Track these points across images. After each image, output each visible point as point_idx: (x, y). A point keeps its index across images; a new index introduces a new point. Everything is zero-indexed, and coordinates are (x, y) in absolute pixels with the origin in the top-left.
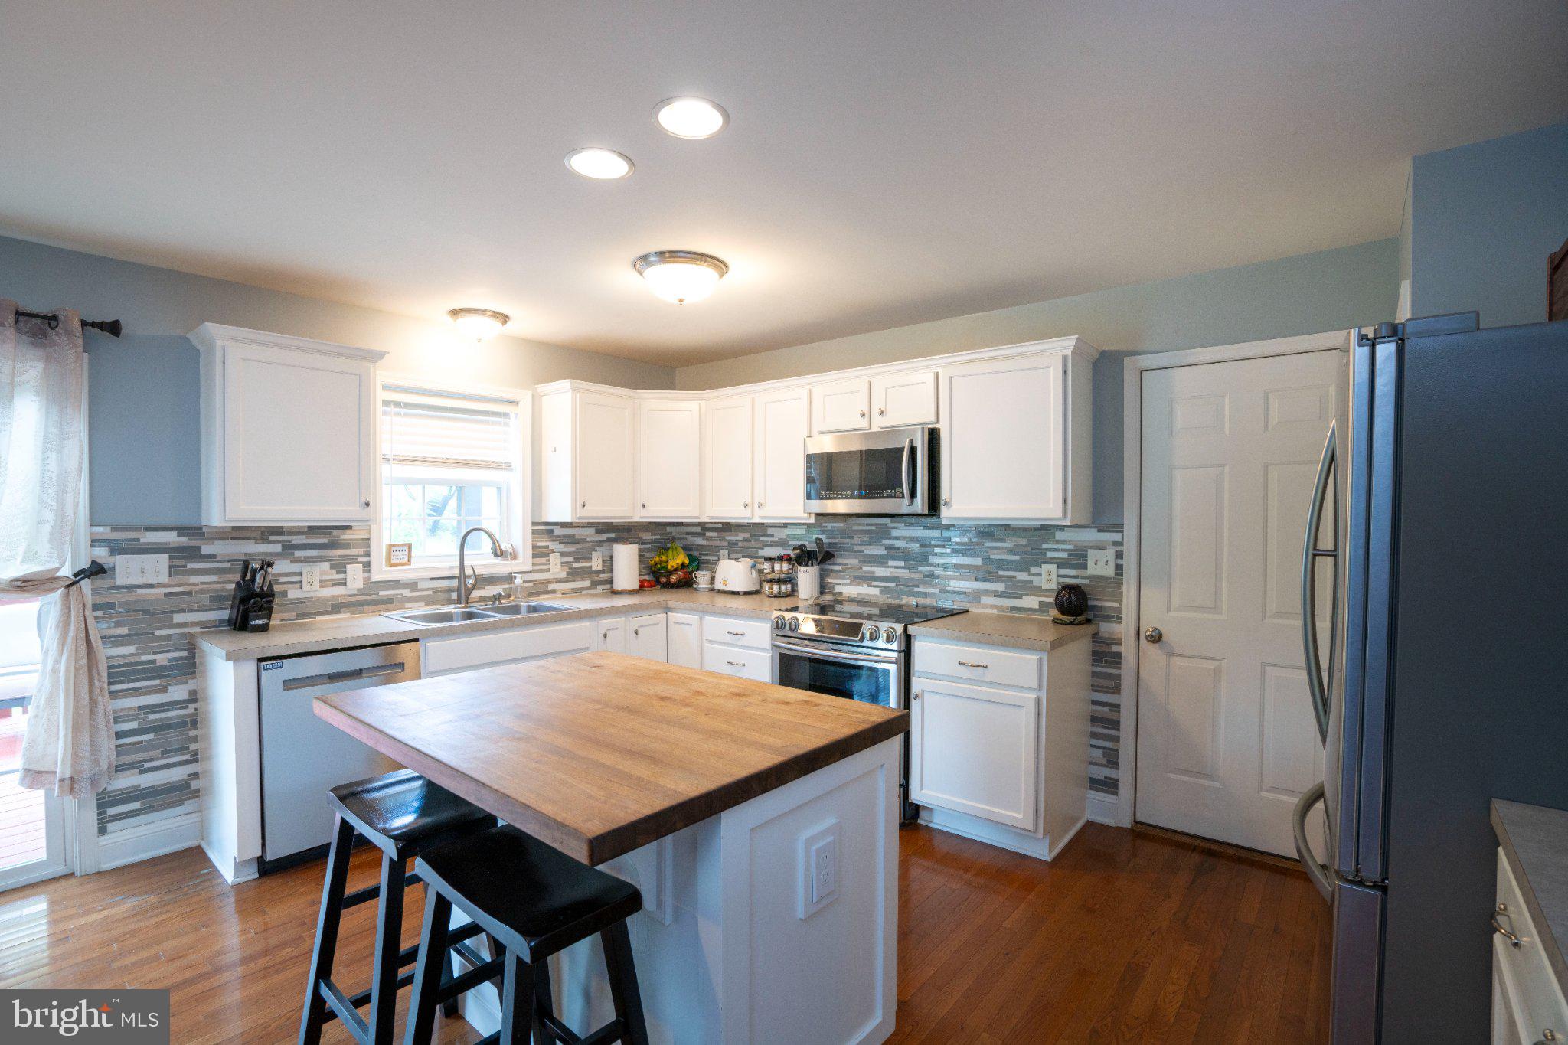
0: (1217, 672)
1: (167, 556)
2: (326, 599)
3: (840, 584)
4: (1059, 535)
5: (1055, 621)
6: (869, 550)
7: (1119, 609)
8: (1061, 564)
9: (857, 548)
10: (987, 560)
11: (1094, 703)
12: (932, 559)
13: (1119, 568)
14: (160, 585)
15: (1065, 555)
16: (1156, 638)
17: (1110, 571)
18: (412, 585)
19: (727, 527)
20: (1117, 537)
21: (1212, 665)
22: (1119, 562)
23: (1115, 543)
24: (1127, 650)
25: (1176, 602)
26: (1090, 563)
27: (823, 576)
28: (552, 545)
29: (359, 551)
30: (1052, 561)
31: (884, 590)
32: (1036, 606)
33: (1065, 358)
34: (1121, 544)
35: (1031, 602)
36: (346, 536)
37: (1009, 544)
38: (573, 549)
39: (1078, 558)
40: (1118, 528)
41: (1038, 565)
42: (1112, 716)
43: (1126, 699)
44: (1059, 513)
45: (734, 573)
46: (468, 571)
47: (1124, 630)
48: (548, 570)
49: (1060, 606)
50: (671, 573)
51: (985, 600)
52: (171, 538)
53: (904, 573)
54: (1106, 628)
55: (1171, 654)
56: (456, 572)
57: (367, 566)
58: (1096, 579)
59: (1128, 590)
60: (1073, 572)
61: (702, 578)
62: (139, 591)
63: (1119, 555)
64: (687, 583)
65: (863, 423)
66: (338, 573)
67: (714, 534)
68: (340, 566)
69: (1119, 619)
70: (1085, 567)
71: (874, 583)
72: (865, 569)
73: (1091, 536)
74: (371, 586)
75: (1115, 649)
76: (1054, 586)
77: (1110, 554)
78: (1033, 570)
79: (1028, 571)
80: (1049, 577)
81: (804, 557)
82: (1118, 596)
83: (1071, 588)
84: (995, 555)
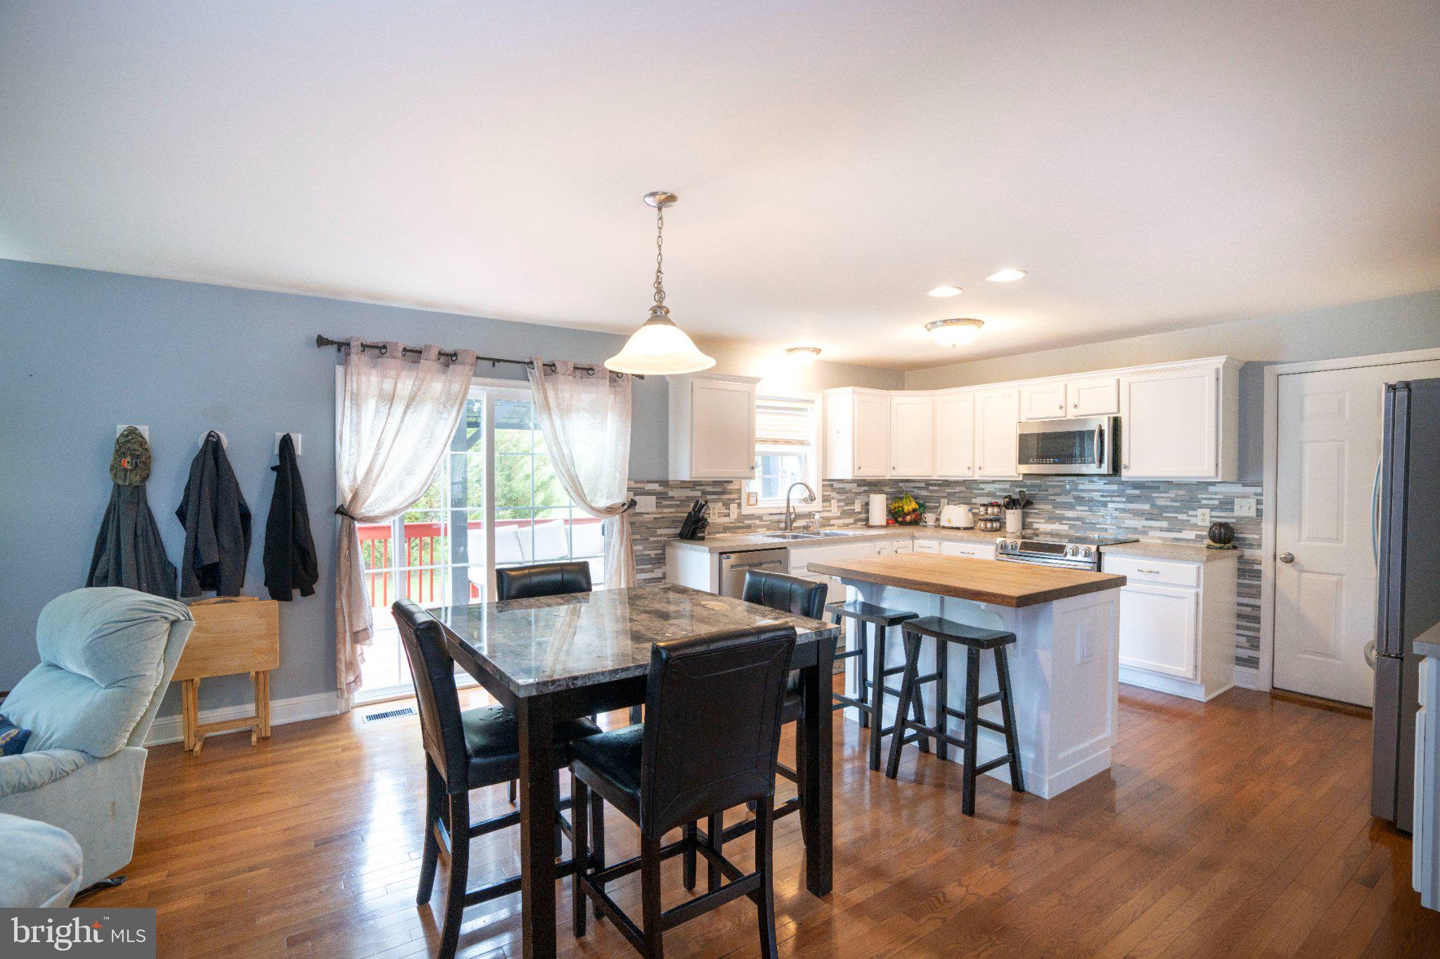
0: (1338, 585)
1: (655, 497)
2: (720, 525)
3: (1037, 522)
4: (1211, 489)
5: (1209, 547)
6: (1059, 499)
7: (1260, 539)
8: (1213, 508)
9: (1050, 497)
10: (1153, 506)
11: (1239, 604)
12: (1111, 505)
13: (1259, 512)
14: (652, 513)
15: (1216, 502)
16: (1290, 560)
17: (1253, 513)
18: (760, 518)
19: (946, 483)
20: (1258, 490)
21: (1335, 578)
22: (1260, 507)
23: (1256, 494)
24: (1266, 568)
25: (1305, 533)
26: (1236, 508)
27: (1025, 516)
28: (834, 494)
29: (735, 496)
30: (1206, 506)
31: (1072, 527)
32: (1193, 537)
33: (1217, 370)
34: (1261, 494)
35: (1189, 534)
36: (730, 487)
37: (1172, 494)
38: (844, 497)
39: (1227, 504)
40: (1260, 484)
41: (1195, 509)
42: (1254, 614)
43: (1265, 602)
44: (1212, 473)
45: (955, 514)
46: (791, 510)
47: (1263, 555)
48: (830, 511)
49: (1213, 537)
50: (907, 515)
51: (1152, 533)
52: (656, 487)
53: (1088, 515)
54: (1248, 553)
55: (1302, 571)
56: (784, 511)
57: (739, 504)
58: (1240, 519)
59: (1267, 527)
60: (1222, 514)
61: (930, 518)
62: (645, 516)
64: (917, 521)
65: (1061, 413)
66: (726, 509)
67: (936, 488)
68: (727, 506)
69: (1259, 546)
70: (1232, 510)
71: (1064, 522)
72: (1057, 512)
73: (1238, 489)
74: (742, 517)
75: (1256, 567)
76: (1208, 524)
77: (1253, 502)
78: (1191, 513)
79: (1187, 513)
80: (1203, 518)
81: (1012, 503)
82: (1259, 531)
83: (1221, 525)
84: (1160, 502)
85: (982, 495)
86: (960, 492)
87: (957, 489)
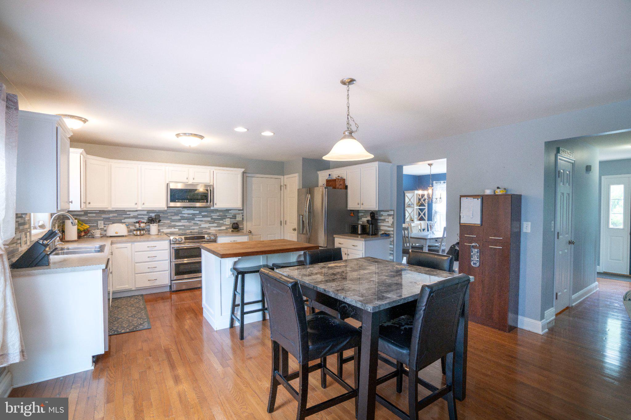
3: (163, 229)
4: (230, 212)
5: (232, 231)
6: (174, 218)
7: (243, 227)
8: (231, 218)
9: (169, 217)
10: (212, 219)
12: (196, 219)
13: (243, 218)
15: (231, 216)
16: (250, 232)
17: (241, 219)
21: (259, 236)
22: (243, 217)
23: (242, 213)
25: (253, 224)
26: (237, 218)
27: (158, 226)
29: (29, 225)
30: (229, 218)
31: (180, 229)
32: (225, 229)
33: (241, 173)
34: (243, 213)
37: (218, 214)
39: (234, 217)
41: (225, 219)
47: (244, 231)
49: (232, 228)
51: (212, 229)
53: (187, 224)
55: (253, 235)
58: (238, 221)
59: (245, 223)
60: (233, 220)
61: (97, 233)
63: (243, 216)
69: (243, 229)
71: (176, 228)
72: (172, 223)
73: (237, 211)
76: (229, 224)
77: (241, 215)
78: (224, 220)
79: (223, 220)
80: (228, 222)
81: (151, 221)
82: (243, 224)
83: (234, 223)
84: (214, 217)
85: (129, 218)
86: (114, 217)
87: (111, 215)
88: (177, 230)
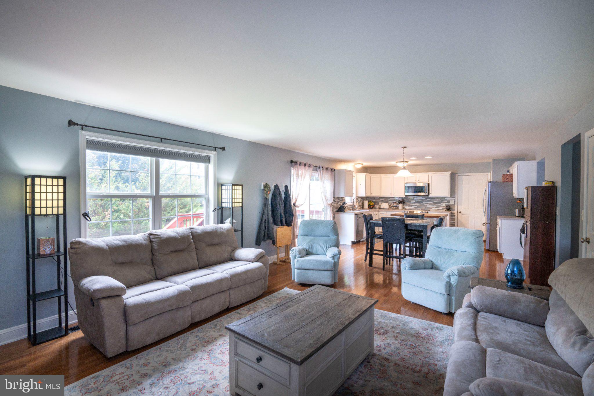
0: (469, 216)
3: (406, 207)
4: (445, 199)
5: (446, 211)
6: (411, 201)
7: (455, 209)
8: (446, 203)
10: (433, 202)
11: (451, 222)
12: (424, 202)
13: (455, 203)
15: (446, 201)
16: (460, 212)
17: (453, 203)
19: (380, 198)
20: (454, 199)
24: (456, 214)
25: (463, 207)
26: (450, 202)
27: (403, 205)
30: (444, 202)
31: (414, 208)
33: (449, 174)
35: (441, 208)
37: (437, 200)
39: (449, 202)
40: (455, 197)
41: (442, 203)
42: (454, 224)
43: (456, 222)
44: (448, 195)
45: (385, 205)
47: (456, 212)
49: (447, 209)
50: (371, 206)
53: (419, 205)
54: (453, 211)
55: (462, 214)
58: (451, 205)
59: (456, 206)
60: (448, 204)
61: (377, 207)
63: (455, 201)
64: (372, 208)
65: (415, 181)
67: (377, 199)
69: (455, 210)
70: (449, 203)
72: (411, 204)
73: (451, 198)
75: (454, 214)
76: (445, 206)
77: (453, 201)
79: (440, 204)
80: (444, 205)
81: (400, 202)
82: (455, 207)
83: (448, 206)
84: (435, 202)
85: (391, 201)
86: (385, 200)
87: (384, 199)
88: (413, 208)
